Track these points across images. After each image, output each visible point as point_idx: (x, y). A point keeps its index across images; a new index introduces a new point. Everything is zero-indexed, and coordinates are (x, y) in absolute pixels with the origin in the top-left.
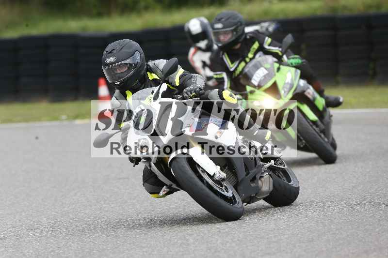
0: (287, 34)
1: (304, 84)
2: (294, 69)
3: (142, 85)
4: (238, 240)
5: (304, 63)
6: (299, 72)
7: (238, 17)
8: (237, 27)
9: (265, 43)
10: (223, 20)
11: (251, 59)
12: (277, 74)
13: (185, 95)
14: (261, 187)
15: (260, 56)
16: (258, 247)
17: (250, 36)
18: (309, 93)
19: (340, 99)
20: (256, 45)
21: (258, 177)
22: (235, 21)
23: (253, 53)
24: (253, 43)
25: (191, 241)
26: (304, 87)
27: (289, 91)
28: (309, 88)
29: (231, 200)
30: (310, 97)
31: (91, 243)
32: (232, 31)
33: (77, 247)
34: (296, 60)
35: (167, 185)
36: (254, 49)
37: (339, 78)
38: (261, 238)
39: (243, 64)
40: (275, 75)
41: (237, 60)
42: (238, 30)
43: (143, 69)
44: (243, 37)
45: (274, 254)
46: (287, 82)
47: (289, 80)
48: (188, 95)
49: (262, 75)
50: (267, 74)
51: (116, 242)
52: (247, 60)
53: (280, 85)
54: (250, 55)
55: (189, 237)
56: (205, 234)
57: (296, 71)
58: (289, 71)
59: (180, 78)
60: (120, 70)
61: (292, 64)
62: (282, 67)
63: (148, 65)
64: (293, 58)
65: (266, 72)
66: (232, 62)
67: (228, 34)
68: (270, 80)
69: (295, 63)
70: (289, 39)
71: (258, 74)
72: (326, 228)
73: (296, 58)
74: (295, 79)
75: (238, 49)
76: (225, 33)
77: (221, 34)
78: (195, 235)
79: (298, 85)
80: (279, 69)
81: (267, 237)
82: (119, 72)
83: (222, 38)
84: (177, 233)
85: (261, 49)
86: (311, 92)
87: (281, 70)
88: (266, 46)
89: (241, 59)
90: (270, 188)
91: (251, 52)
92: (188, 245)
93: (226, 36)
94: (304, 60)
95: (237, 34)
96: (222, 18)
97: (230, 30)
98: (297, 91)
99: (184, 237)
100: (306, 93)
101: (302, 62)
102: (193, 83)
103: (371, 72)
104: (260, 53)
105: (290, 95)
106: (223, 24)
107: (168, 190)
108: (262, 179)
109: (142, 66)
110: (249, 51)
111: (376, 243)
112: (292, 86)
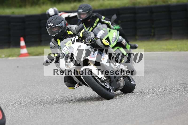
0: (113, 15)
1: (121, 38)
2: (116, 31)
3: (65, 36)
4: (89, 115)
5: (121, 28)
6: (119, 32)
7: (89, 6)
8: (90, 11)
9: (102, 19)
10: (83, 8)
11: (96, 26)
12: (109, 33)
13: (87, 41)
14: (120, 84)
15: (99, 25)
16: (98, 119)
17: (95, 15)
18: (123, 42)
19: (136, 45)
20: (98, 20)
21: (119, 79)
22: (89, 8)
23: (96, 23)
24: (96, 19)
25: (66, 116)
26: (121, 39)
27: (114, 41)
28: (123, 40)
29: (109, 90)
30: (124, 44)
31: (17, 117)
32: (87, 13)
33: (10, 119)
34: (117, 27)
35: (78, 83)
36: (97, 21)
37: (137, 37)
38: (100, 114)
39: (92, 29)
40: (108, 34)
41: (89, 27)
42: (90, 13)
43: (65, 29)
44: (92, 16)
45: (106, 122)
46: (113, 37)
47: (114, 36)
48: (88, 41)
49: (102, 33)
50: (104, 33)
51: (29, 116)
52: (94, 27)
53: (110, 39)
54: (95, 24)
55: (65, 114)
56: (72, 113)
57: (117, 32)
58: (115, 32)
59: (83, 34)
60: (55, 29)
61: (115, 28)
62: (111, 30)
63: (67, 27)
64: (116, 26)
65: (104, 32)
66: (87, 28)
67: (85, 14)
68: (106, 36)
69: (117, 28)
70: (114, 17)
71: (100, 33)
72: (131, 109)
73: (117, 26)
74: (117, 36)
75: (89, 21)
76: (84, 14)
77: (81, 14)
78: (68, 113)
79: (119, 38)
80: (110, 31)
81: (102, 114)
82: (54, 30)
83: (82, 16)
84: (59, 112)
85: (100, 21)
86: (124, 42)
87: (111, 31)
88: (102, 20)
89: (91, 26)
90: (123, 84)
91: (95, 23)
92: (65, 118)
93: (84, 15)
94: (121, 27)
95: (89, 14)
96: (82, 7)
97: (86, 13)
98: (118, 41)
99: (62, 113)
100: (122, 42)
101: (120, 28)
102: (90, 36)
103: (152, 34)
104: (100, 23)
105: (115, 43)
106: (82, 10)
107: (79, 85)
108: (121, 80)
109: (65, 28)
110: (94, 22)
111: (155, 116)
112: (116, 39)
